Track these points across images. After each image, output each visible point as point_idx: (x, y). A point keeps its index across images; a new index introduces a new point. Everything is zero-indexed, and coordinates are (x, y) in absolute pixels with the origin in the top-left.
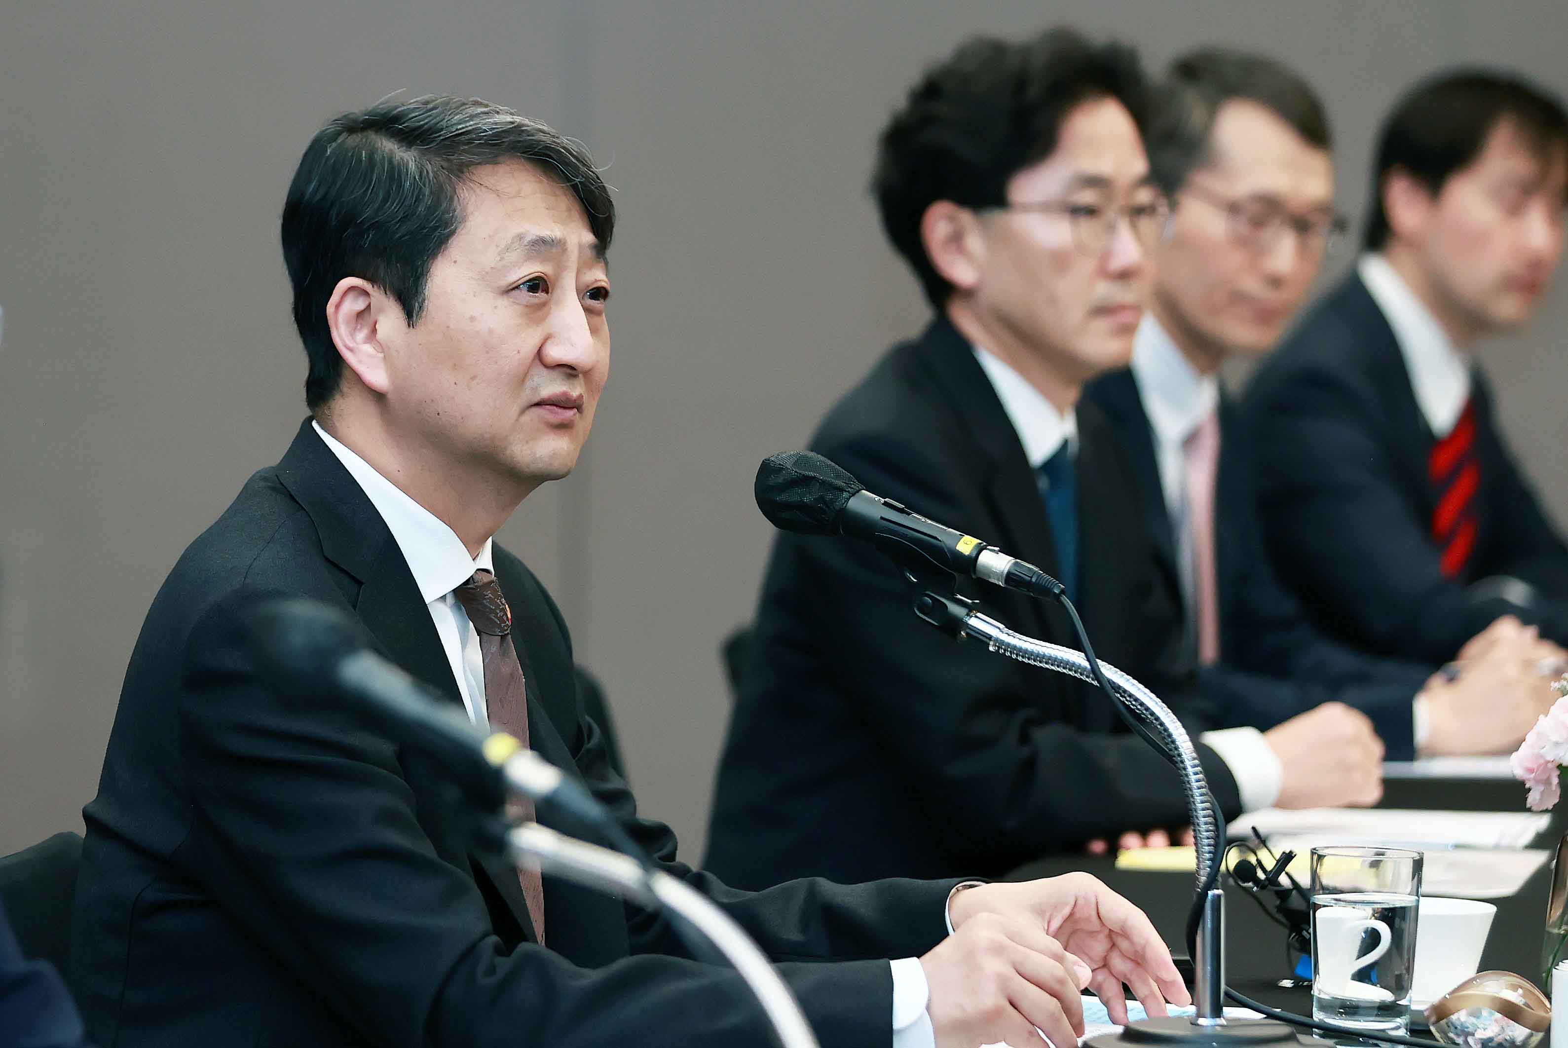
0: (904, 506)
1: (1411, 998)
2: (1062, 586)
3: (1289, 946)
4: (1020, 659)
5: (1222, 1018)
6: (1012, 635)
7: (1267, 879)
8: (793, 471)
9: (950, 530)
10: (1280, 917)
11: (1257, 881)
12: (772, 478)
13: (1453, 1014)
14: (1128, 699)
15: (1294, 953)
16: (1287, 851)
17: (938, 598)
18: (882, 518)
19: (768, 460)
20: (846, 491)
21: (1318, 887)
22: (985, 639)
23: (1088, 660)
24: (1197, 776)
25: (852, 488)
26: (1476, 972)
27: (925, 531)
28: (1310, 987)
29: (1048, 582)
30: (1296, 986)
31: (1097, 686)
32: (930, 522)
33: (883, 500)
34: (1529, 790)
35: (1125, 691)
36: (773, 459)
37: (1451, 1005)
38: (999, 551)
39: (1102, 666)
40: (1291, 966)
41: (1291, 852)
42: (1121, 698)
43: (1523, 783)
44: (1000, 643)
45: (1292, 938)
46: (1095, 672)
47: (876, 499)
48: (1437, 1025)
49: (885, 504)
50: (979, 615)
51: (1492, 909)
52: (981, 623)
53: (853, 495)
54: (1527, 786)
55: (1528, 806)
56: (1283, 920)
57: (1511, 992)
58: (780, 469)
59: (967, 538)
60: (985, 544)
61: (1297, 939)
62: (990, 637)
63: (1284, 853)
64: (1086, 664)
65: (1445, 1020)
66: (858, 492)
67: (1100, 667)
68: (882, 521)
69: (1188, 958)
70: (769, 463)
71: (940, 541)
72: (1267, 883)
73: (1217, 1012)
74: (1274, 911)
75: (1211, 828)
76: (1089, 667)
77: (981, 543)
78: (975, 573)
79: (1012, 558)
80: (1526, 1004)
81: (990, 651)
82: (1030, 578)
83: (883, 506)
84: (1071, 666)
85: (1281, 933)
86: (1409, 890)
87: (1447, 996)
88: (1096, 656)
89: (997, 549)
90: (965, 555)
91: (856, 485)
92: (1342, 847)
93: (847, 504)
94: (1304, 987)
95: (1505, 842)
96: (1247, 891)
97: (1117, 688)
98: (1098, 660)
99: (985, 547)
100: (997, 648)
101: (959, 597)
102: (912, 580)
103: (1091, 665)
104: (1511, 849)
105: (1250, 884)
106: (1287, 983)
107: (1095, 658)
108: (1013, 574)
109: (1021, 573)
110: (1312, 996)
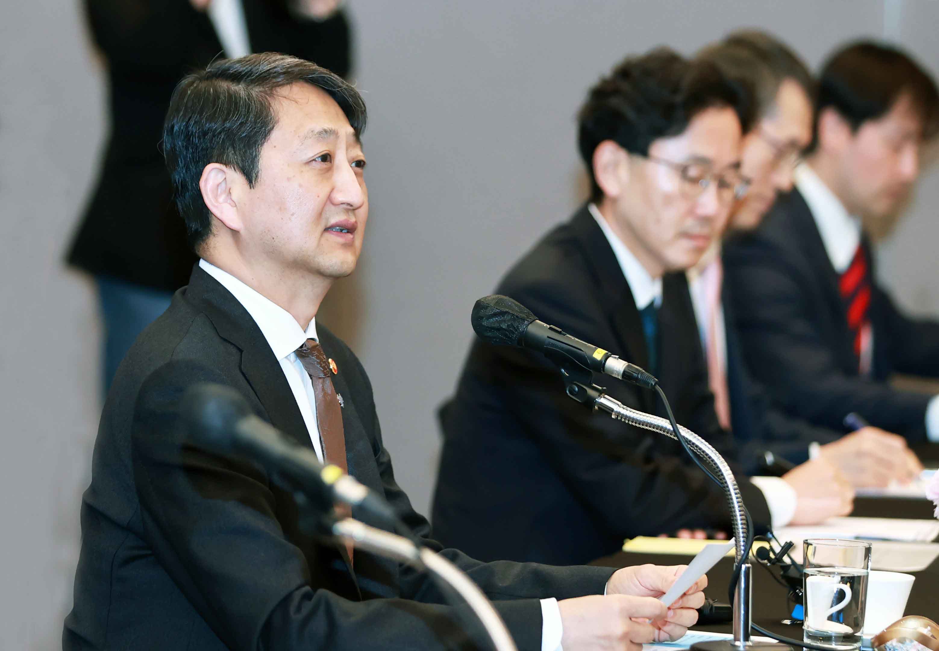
0: (561, 330)
1: (863, 631)
2: (657, 380)
3: (789, 599)
4: (630, 423)
5: (749, 642)
6: (626, 408)
7: (776, 558)
8: (495, 307)
9: (590, 345)
10: (783, 581)
11: (769, 559)
12: (482, 312)
13: (888, 641)
14: (695, 448)
15: (792, 604)
16: (788, 542)
17: (582, 386)
18: (548, 337)
19: (480, 301)
20: (526, 320)
21: (807, 564)
22: (610, 411)
23: (672, 425)
24: (737, 495)
25: (531, 319)
26: (902, 616)
27: (574, 345)
28: (802, 624)
29: (648, 377)
30: (793, 624)
31: (677, 440)
32: (577, 340)
33: (548, 326)
34: (936, 506)
35: (693, 444)
36: (483, 300)
37: (888, 636)
38: (619, 358)
39: (680, 428)
40: (790, 611)
41: (791, 542)
42: (691, 448)
43: (932, 502)
44: (618, 414)
45: (791, 595)
46: (676, 432)
47: (545, 325)
48: (879, 647)
49: (550, 328)
50: (606, 396)
51: (912, 578)
52: (606, 401)
53: (531, 323)
54: (935, 504)
55: (935, 516)
56: (786, 584)
57: (923, 629)
58: (486, 307)
59: (599, 350)
60: (610, 353)
61: (794, 595)
62: (612, 410)
63: (786, 542)
64: (670, 427)
65: (884, 645)
66: (534, 320)
67: (679, 429)
68: (548, 339)
69: (729, 606)
70: (480, 303)
71: (583, 351)
72: (776, 560)
73: (746, 638)
74: (780, 578)
75: (744, 527)
76: (672, 429)
77: (607, 353)
78: (604, 370)
79: (627, 362)
80: (933, 636)
81: (612, 418)
82: (637, 375)
83: (549, 330)
84: (661, 428)
85: (785, 592)
86: (863, 566)
87: (885, 631)
88: (676, 422)
89: (617, 357)
90: (598, 361)
91: (533, 317)
92: (822, 539)
93: (527, 328)
94: (798, 625)
95: (920, 538)
96: (764, 565)
97: (689, 442)
98: (677, 425)
99: (610, 355)
100: (616, 417)
101: (594, 385)
102: (565, 374)
103: (673, 427)
104: (923, 542)
105: (766, 561)
106: (787, 622)
107: (676, 423)
108: (627, 372)
109: (631, 371)
110: (803, 630)
